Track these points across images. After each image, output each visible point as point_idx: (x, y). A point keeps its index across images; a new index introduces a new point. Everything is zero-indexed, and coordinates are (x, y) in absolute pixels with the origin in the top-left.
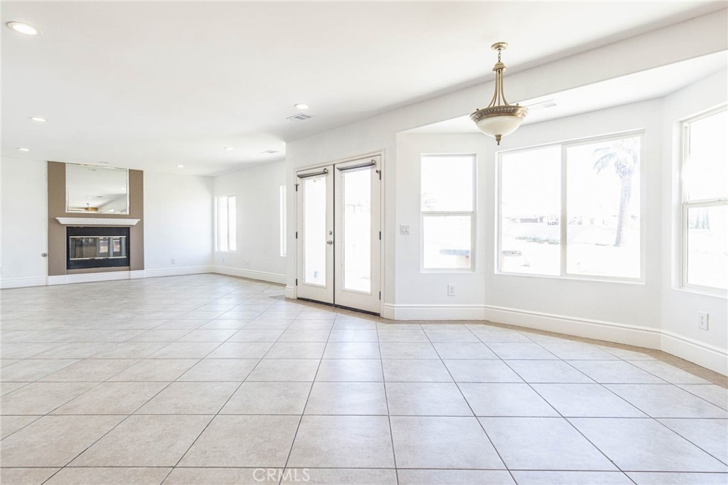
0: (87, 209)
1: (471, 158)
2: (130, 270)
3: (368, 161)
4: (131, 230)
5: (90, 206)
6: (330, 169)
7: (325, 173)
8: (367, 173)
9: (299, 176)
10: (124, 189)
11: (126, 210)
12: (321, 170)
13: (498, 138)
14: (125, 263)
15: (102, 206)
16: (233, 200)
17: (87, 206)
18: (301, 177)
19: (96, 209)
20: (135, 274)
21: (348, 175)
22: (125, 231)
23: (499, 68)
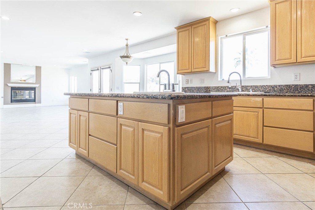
0: (21, 80)
1: (139, 66)
2: (35, 103)
3: (108, 67)
4: (36, 88)
5: (22, 79)
6: (100, 68)
7: (98, 70)
8: (108, 70)
9: (91, 70)
10: (34, 73)
11: (34, 81)
12: (97, 69)
13: (127, 63)
14: (34, 101)
15: (27, 79)
16: (76, 78)
17: (21, 79)
18: (92, 71)
19: (25, 81)
20: (37, 105)
21: (104, 70)
22: (34, 89)
23: (127, 45)
